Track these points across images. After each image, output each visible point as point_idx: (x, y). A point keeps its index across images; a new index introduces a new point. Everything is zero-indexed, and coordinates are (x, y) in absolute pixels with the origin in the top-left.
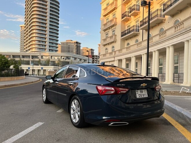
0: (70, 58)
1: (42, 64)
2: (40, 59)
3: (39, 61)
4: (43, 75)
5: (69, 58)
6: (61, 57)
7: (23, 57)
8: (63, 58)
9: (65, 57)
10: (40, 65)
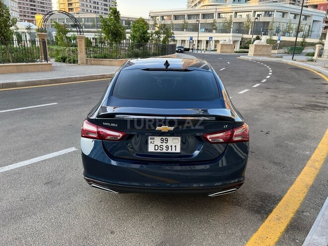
0: (271, 15)
1: (218, 28)
2: (215, 20)
3: (213, 24)
4: (213, 51)
5: (270, 13)
6: (255, 12)
7: (190, 16)
8: (259, 15)
9: (261, 13)
10: (214, 31)
